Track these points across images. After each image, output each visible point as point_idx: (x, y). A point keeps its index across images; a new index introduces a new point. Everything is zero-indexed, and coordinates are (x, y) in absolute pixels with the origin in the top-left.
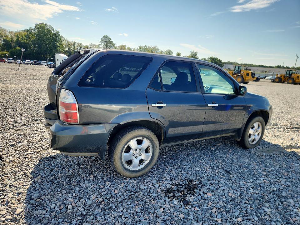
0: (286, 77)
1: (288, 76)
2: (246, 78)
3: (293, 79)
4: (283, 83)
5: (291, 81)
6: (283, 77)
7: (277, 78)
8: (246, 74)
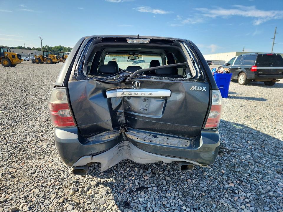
0: (44, 57)
1: (45, 56)
2: (14, 61)
3: (50, 59)
4: (42, 63)
5: (49, 61)
6: (41, 58)
7: (36, 59)
8: (11, 56)
